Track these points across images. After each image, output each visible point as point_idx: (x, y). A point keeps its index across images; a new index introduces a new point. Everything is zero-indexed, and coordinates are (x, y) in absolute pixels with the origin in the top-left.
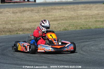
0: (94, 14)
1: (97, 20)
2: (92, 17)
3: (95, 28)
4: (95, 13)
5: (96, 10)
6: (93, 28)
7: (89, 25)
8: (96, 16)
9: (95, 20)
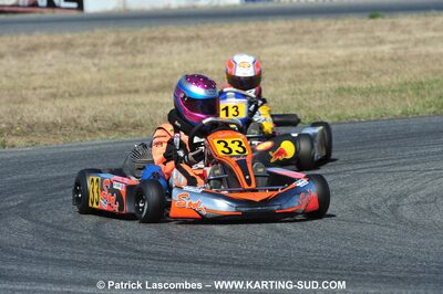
0: (332, 59)
1: (345, 84)
2: (323, 74)
3: (336, 120)
4: (336, 57)
5: (341, 42)
7: (310, 109)
8: (339, 69)
9: (335, 85)
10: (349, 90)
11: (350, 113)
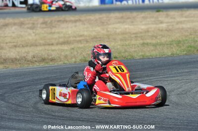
0: (140, 30)
1: (145, 41)
2: (136, 37)
3: (142, 57)
4: (142, 29)
5: (143, 23)
6: (138, 58)
7: (130, 52)
8: (143, 34)
9: (141, 42)
10: (147, 44)
11: (148, 54)
